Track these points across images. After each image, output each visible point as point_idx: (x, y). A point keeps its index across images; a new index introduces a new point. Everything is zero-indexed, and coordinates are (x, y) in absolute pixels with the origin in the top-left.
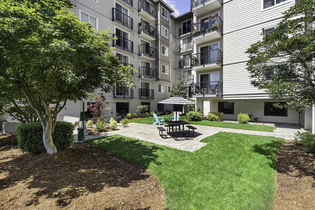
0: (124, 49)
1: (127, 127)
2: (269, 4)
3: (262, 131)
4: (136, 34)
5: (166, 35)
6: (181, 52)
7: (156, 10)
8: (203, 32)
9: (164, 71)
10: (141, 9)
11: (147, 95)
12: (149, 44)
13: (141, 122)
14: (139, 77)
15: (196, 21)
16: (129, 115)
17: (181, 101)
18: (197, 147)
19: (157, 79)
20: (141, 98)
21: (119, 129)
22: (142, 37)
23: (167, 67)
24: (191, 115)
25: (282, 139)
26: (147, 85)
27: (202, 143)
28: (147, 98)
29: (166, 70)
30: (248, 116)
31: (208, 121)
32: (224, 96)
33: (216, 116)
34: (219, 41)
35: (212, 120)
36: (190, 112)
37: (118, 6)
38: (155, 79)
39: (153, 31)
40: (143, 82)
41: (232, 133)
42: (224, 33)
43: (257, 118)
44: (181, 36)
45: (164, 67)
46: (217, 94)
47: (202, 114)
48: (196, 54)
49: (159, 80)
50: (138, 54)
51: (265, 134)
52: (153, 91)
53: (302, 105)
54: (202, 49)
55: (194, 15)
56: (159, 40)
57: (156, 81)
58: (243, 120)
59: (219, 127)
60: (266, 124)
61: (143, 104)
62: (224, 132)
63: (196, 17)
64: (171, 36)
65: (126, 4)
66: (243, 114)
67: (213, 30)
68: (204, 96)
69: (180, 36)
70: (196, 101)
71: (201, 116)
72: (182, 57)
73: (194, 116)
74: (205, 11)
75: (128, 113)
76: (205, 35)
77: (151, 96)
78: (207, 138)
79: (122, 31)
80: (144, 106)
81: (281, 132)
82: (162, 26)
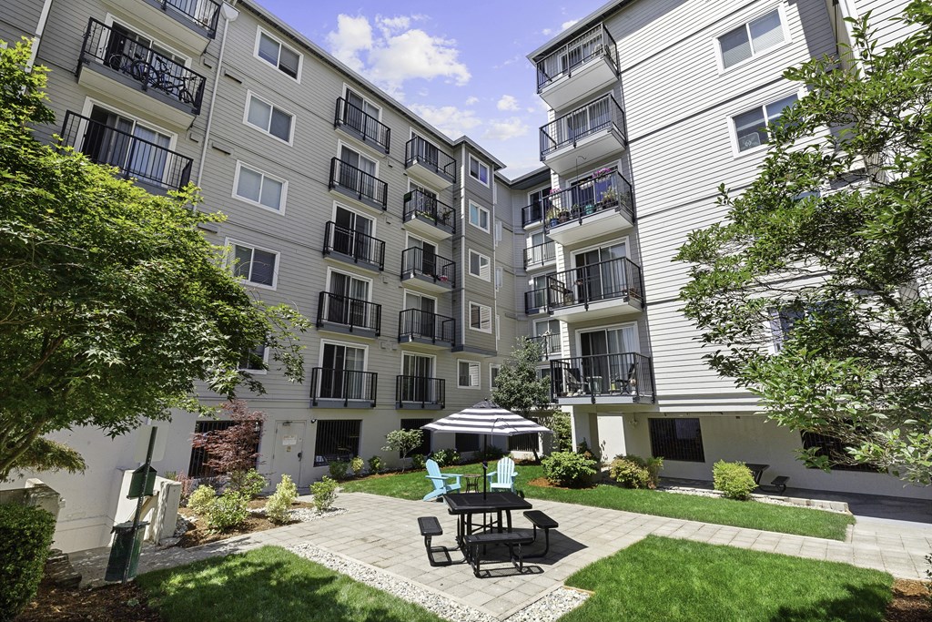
0: (356, 261)
1: (330, 510)
2: (753, 139)
3: (804, 535)
4: (396, 222)
5: (484, 225)
6: (528, 269)
7: (455, 163)
8: (579, 213)
9: (476, 324)
10: (412, 161)
11: (423, 395)
12: (434, 247)
13: (387, 489)
14: (399, 340)
15: (558, 187)
16: (359, 463)
17: (497, 420)
18: (548, 613)
19: (453, 345)
20: (401, 406)
21: (296, 522)
22: (411, 230)
23: (485, 311)
24: (558, 464)
25: (880, 574)
26: (425, 363)
27: (573, 591)
28: (423, 406)
29: (484, 320)
30: (747, 471)
31: (614, 489)
32: (660, 402)
33: (639, 471)
34: (627, 237)
35: (628, 485)
36: (556, 455)
37: (349, 155)
38: (448, 347)
39: (444, 215)
40: (411, 354)
41: (693, 544)
42: (639, 215)
43: (786, 478)
44: (526, 227)
45: (476, 312)
46: (634, 393)
47: (592, 462)
48: (566, 272)
49: (461, 348)
50: (399, 273)
51: (815, 548)
52: (441, 382)
53: (912, 461)
54: (579, 259)
55: (552, 172)
56: (463, 239)
57: (453, 351)
58: (732, 486)
59: (650, 513)
60: (818, 504)
61: (407, 425)
62: (664, 539)
63: (557, 176)
64: (498, 227)
65: (370, 149)
66: (729, 465)
67: (604, 208)
68: (593, 400)
69: (523, 227)
70: (572, 415)
71: (591, 471)
72: (532, 282)
73: (567, 469)
74: (581, 161)
75: (356, 455)
76: (585, 221)
77: (434, 398)
78: (593, 567)
79: (354, 214)
80: (407, 434)
81: (876, 540)
82: (470, 202)
